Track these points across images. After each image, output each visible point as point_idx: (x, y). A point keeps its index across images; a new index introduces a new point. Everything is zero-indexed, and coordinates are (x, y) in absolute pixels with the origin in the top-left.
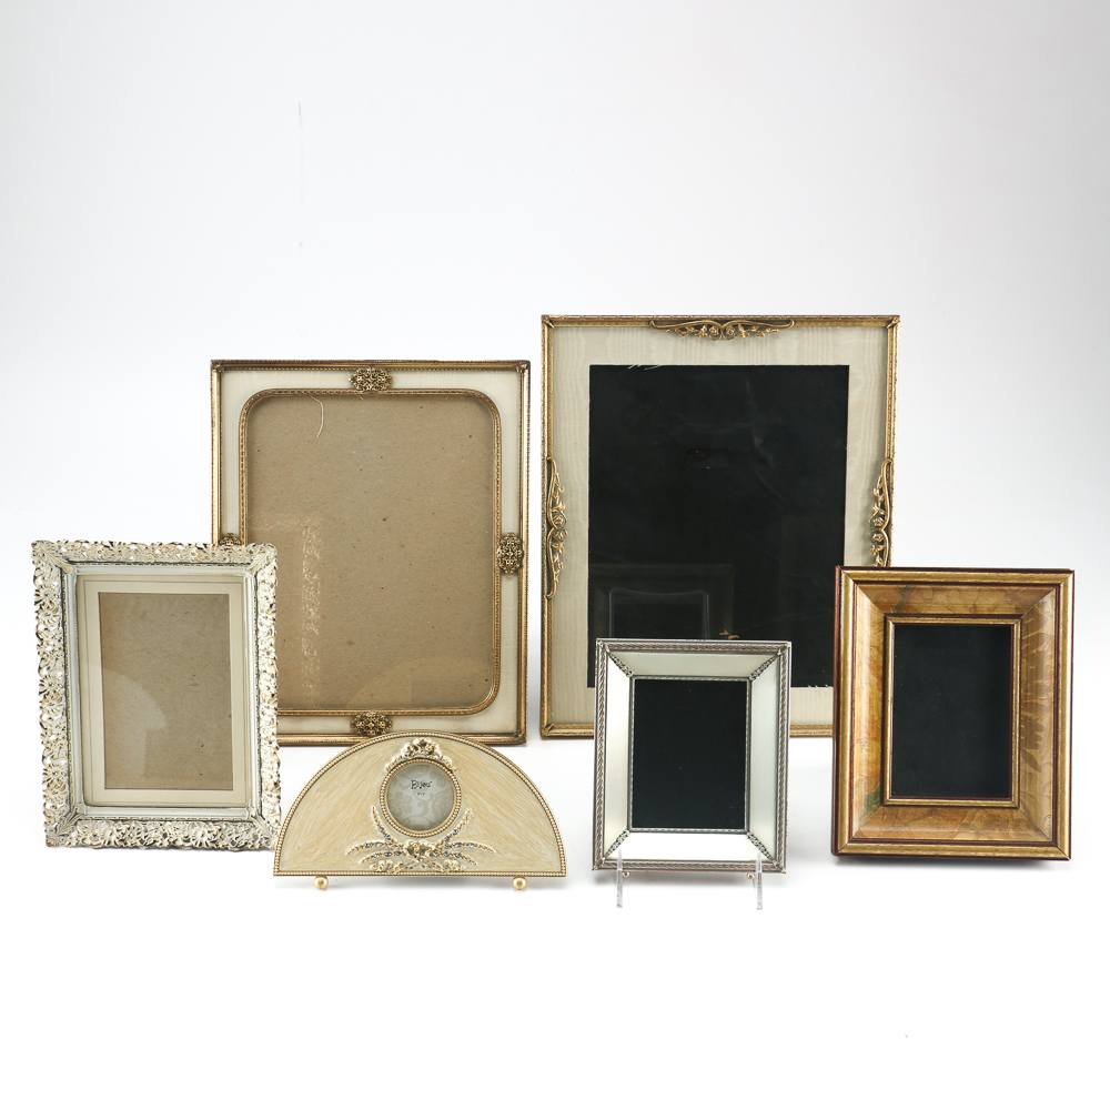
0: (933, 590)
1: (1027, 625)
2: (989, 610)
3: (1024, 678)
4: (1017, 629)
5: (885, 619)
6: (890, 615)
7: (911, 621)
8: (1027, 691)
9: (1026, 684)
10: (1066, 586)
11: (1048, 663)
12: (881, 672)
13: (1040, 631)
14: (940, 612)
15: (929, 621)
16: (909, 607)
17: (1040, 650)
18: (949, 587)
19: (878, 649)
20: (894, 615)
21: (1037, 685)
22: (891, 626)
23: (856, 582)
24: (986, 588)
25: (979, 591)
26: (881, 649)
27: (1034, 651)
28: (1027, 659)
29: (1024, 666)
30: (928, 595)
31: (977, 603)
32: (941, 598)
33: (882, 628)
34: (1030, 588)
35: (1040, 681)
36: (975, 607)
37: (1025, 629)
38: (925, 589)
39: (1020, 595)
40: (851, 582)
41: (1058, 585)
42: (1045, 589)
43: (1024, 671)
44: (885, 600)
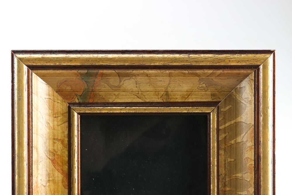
0: (119, 75)
1: (225, 113)
2: (183, 97)
3: (222, 171)
4: (213, 117)
5: (69, 108)
6: (74, 104)
7: (97, 110)
8: (225, 186)
9: (224, 178)
10: (265, 68)
11: (248, 155)
12: (66, 167)
13: (239, 119)
14: (130, 101)
15: (117, 110)
16: (95, 95)
17: (239, 140)
18: (135, 72)
19: (62, 142)
20: (80, 104)
21: (237, 179)
22: (76, 117)
23: (32, 68)
24: (177, 72)
25: (170, 75)
26: (66, 142)
27: (233, 142)
28: (225, 150)
29: (222, 158)
30: (114, 81)
31: (169, 89)
32: (129, 84)
33: (66, 119)
34: (226, 71)
35: (239, 175)
36: (167, 94)
37: (222, 117)
38: (110, 75)
39: (216, 80)
40: (25, 68)
41: (257, 67)
42: (242, 71)
43: (222, 163)
44: (69, 88)
